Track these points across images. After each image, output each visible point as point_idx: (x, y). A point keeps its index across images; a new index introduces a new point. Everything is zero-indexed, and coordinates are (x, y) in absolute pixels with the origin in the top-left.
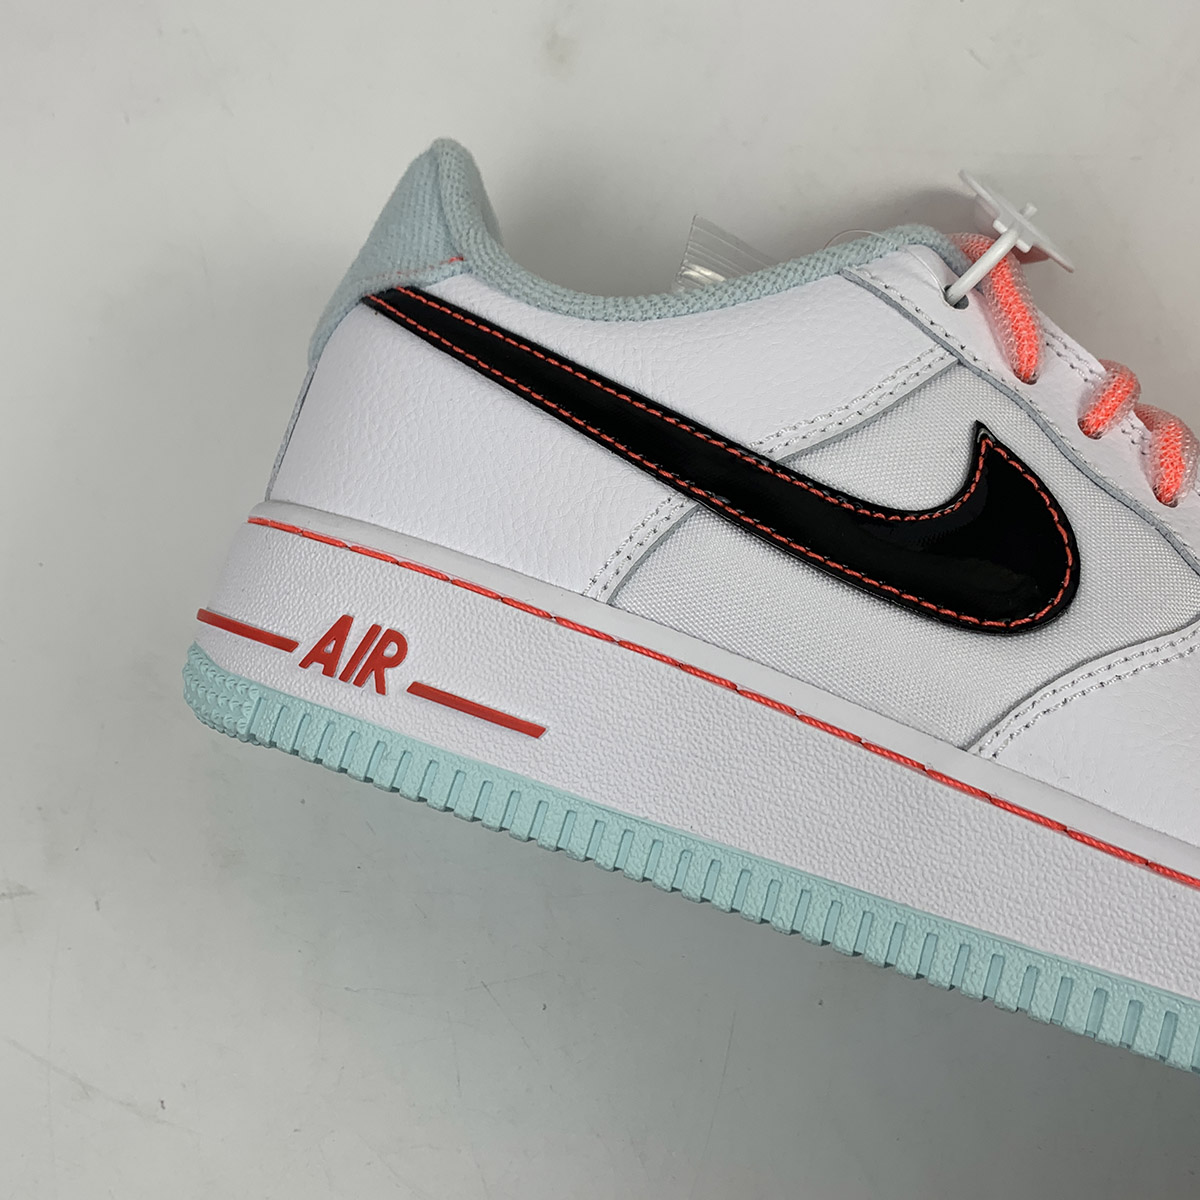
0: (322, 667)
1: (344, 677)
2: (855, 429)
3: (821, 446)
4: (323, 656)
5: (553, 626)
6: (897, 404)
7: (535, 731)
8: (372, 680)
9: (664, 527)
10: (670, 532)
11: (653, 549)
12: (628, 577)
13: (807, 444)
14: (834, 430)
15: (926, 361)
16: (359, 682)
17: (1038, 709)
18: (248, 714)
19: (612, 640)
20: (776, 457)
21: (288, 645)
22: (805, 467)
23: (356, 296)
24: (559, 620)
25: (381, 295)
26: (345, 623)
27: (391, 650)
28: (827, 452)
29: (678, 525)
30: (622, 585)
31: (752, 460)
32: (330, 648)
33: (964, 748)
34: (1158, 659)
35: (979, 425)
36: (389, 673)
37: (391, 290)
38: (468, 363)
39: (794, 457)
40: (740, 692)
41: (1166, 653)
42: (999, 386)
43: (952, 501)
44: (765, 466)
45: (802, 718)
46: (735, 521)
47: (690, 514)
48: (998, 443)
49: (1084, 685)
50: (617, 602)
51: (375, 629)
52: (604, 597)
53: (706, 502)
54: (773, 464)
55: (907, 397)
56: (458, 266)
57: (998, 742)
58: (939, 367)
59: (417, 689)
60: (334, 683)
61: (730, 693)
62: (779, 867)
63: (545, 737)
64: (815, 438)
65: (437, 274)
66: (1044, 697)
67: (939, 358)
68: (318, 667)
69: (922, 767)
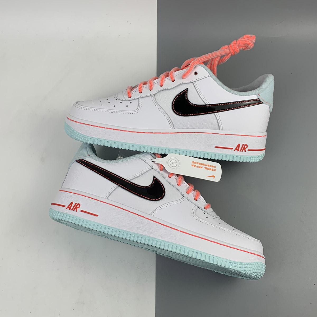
0: (69, 209)
1: (72, 210)
2: (139, 176)
3: (134, 178)
4: (69, 207)
5: (100, 202)
6: (144, 173)
7: (97, 216)
8: (75, 210)
9: (114, 189)
10: (115, 189)
11: (113, 192)
12: (109, 195)
13: (132, 178)
14: (136, 176)
15: (148, 168)
16: (74, 210)
17: (158, 210)
18: (58, 216)
19: (107, 203)
20: (128, 180)
21: (64, 206)
22: (132, 181)
23: (75, 160)
24: (100, 201)
25: (78, 160)
26: (72, 203)
27: (78, 206)
28: (135, 179)
29: (116, 188)
30: (109, 196)
31: (125, 180)
32: (70, 206)
33: (150, 215)
34: (174, 204)
35: (154, 176)
36: (78, 209)
37: (80, 160)
38: (90, 169)
39: (131, 180)
40: (123, 209)
41: (175, 203)
42: (157, 171)
43: (150, 185)
44: (127, 181)
45: (131, 212)
46: (123, 188)
47: (117, 187)
48: (156, 178)
49: (164, 207)
50: (108, 199)
51: (76, 203)
52: (106, 198)
53: (119, 186)
54: (128, 181)
55: (145, 173)
56: (89, 156)
57: (153, 214)
58: (150, 169)
59: (81, 211)
60: (70, 211)
61: (122, 209)
62: (128, 231)
63: (98, 216)
64: (133, 177)
65: (86, 158)
66: (159, 208)
67: (150, 168)
68: (68, 209)
69: (145, 217)
